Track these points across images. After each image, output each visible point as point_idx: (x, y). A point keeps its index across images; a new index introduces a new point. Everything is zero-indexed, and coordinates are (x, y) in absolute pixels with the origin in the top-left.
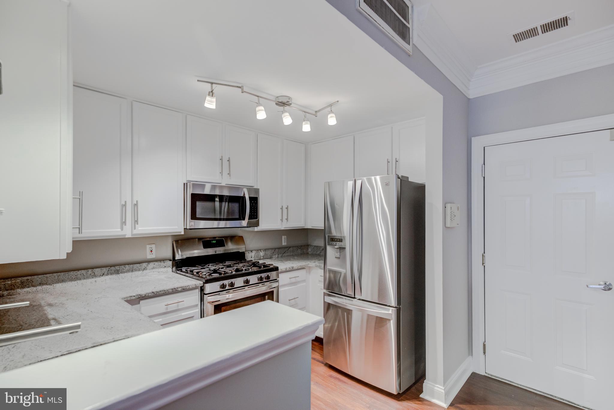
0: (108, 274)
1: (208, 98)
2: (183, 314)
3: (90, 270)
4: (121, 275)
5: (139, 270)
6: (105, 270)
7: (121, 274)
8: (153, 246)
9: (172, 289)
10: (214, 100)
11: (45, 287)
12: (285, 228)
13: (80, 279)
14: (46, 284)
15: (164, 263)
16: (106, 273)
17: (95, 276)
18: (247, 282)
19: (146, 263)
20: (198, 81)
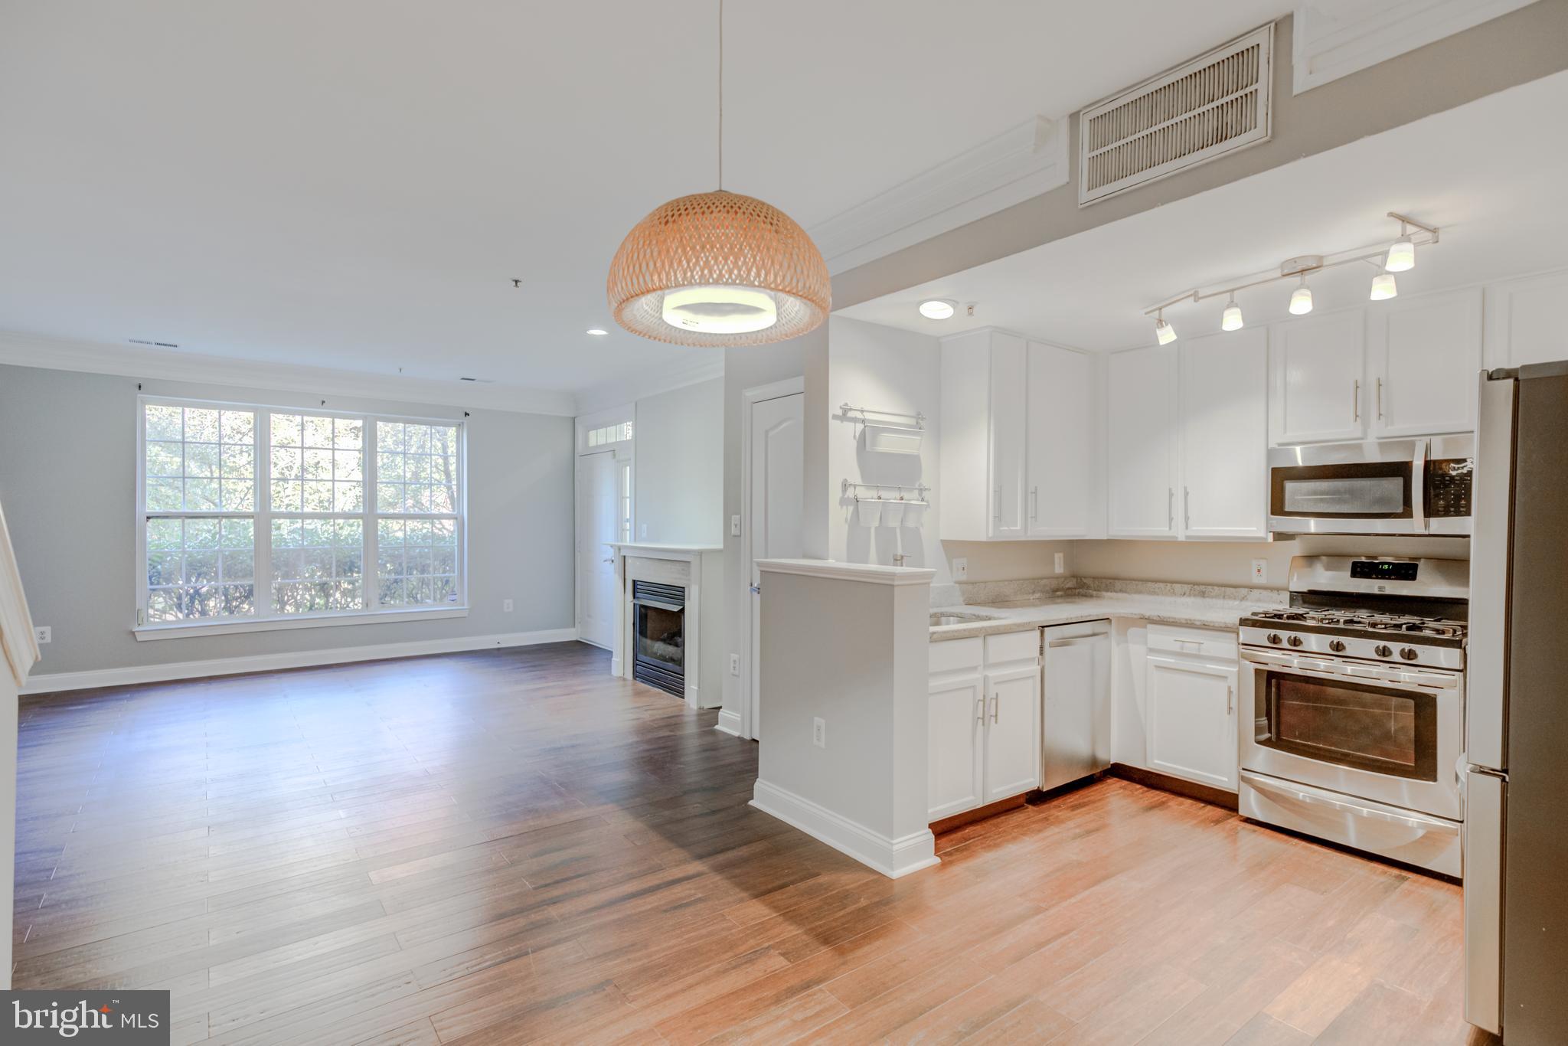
0: (1190, 595)
1: (1159, 332)
2: (1208, 666)
3: (1169, 585)
4: (1208, 600)
5: (1235, 599)
6: (1186, 588)
8: (1263, 564)
9: (1186, 620)
10: (1169, 328)
11: (1124, 594)
13: (1158, 595)
14: (1126, 592)
15: (1279, 594)
16: (1188, 593)
17: (1174, 594)
18: (1337, 647)
19: (1246, 590)
20: (1146, 313)
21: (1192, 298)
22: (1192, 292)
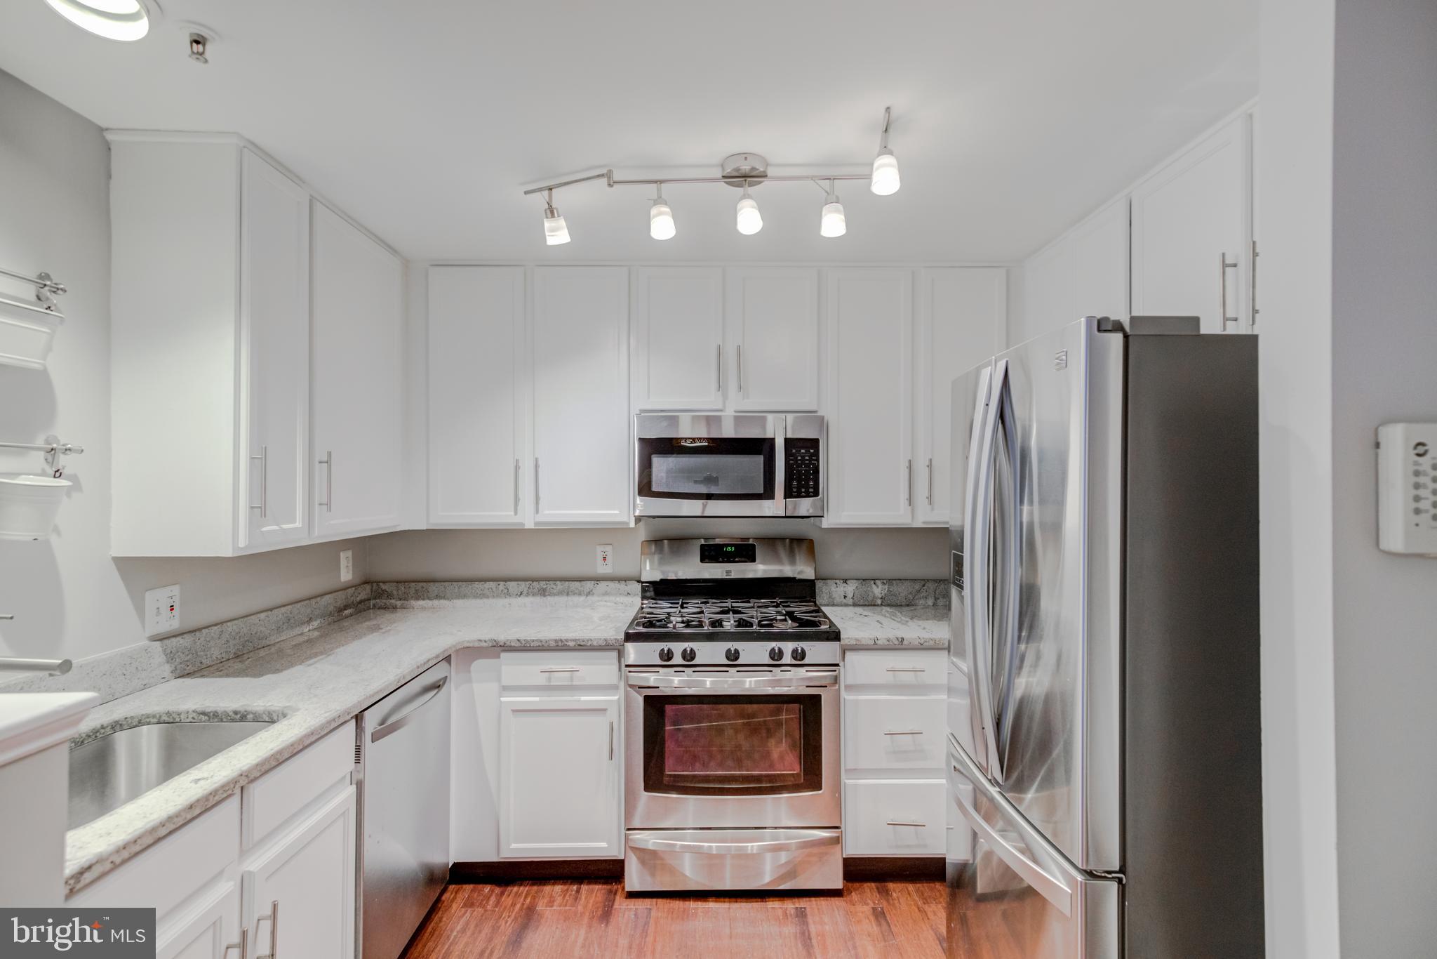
0: (528, 595)
1: (548, 224)
2: (583, 698)
3: (502, 583)
4: (550, 600)
5: (580, 594)
6: (523, 586)
7: (549, 598)
8: (609, 549)
9: (556, 641)
10: (562, 222)
11: (442, 601)
12: (924, 523)
13: (488, 597)
14: (444, 598)
15: (626, 585)
16: (525, 592)
17: (508, 594)
18: (733, 656)
19: (593, 582)
20: (526, 193)
21: (605, 180)
22: (604, 171)
